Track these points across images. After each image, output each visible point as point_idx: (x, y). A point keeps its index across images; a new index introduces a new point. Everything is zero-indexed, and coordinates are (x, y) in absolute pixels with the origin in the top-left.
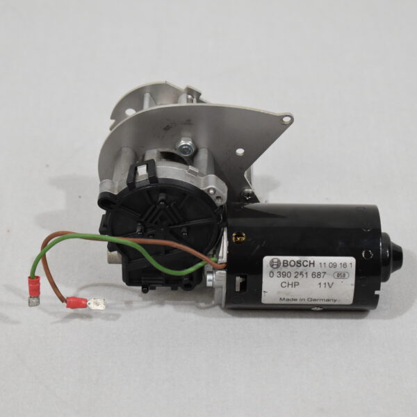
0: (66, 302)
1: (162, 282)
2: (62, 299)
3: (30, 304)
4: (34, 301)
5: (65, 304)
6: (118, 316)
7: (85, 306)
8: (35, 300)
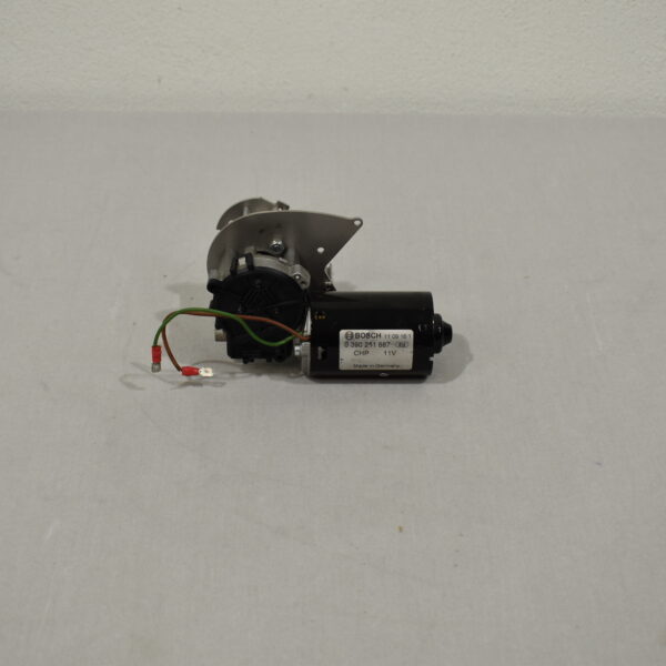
0: (182, 370)
2: (178, 368)
3: (154, 370)
5: (181, 373)
6: (223, 384)
7: (197, 374)
8: (156, 367)
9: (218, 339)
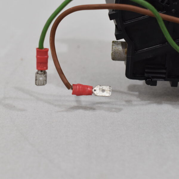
0: (72, 89)
1: (164, 76)
4: (41, 79)
5: (71, 91)
9: (115, 57)
